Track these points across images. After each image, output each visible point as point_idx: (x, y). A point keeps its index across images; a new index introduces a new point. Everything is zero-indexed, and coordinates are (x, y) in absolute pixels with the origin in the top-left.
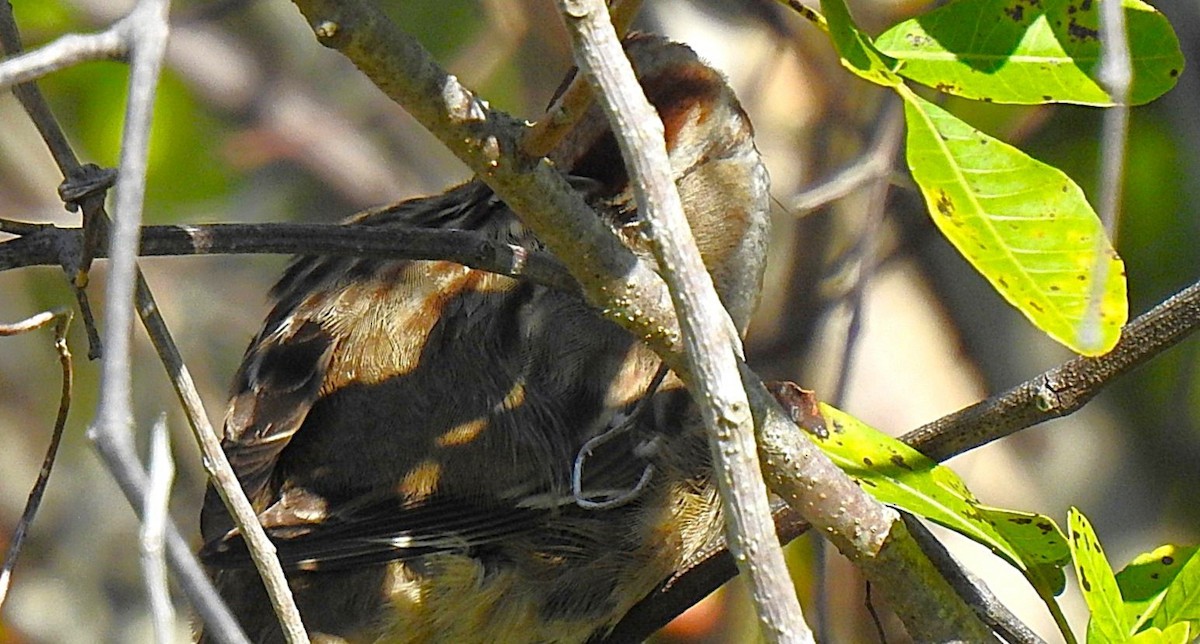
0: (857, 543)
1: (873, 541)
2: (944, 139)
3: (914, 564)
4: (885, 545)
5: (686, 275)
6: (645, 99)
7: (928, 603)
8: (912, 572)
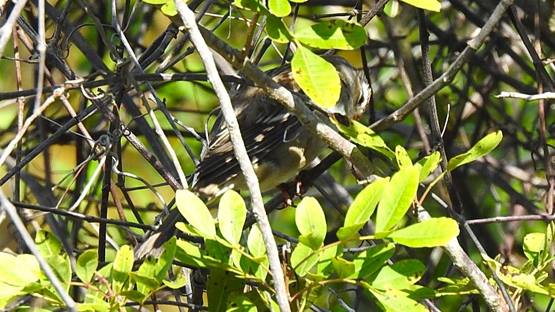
0: (344, 153)
1: (348, 153)
2: (306, 56)
3: (360, 158)
4: (351, 154)
5: (219, 91)
6: (206, 45)
7: (365, 168)
8: (359, 160)
